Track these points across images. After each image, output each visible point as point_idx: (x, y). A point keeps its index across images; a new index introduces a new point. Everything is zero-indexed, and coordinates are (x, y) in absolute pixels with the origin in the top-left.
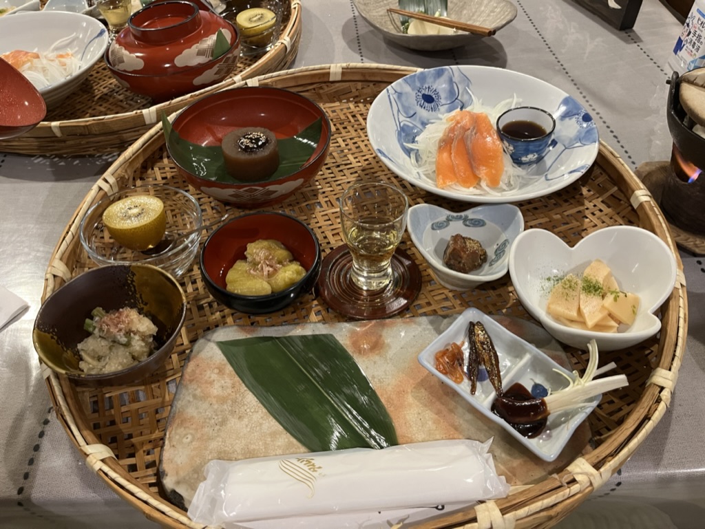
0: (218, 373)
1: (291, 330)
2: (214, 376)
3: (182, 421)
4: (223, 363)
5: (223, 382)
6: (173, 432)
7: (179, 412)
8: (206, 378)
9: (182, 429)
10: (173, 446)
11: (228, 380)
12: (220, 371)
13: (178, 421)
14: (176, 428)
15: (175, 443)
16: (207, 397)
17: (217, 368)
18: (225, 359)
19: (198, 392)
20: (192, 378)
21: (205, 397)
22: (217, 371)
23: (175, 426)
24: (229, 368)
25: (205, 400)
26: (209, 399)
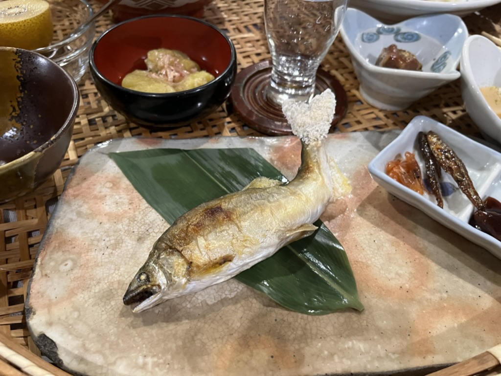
0: (111, 188)
1: (203, 144)
2: (105, 191)
3: (60, 243)
4: (118, 176)
5: (117, 197)
6: (47, 258)
7: (57, 232)
8: (95, 193)
9: (60, 253)
10: (46, 275)
11: (123, 195)
12: (114, 185)
13: (54, 243)
14: (52, 252)
15: (48, 272)
16: (96, 215)
17: (110, 182)
18: (120, 171)
19: (84, 209)
20: (77, 193)
21: (92, 215)
22: (109, 185)
23: (50, 249)
24: (125, 182)
25: (93, 219)
26: (98, 217)
